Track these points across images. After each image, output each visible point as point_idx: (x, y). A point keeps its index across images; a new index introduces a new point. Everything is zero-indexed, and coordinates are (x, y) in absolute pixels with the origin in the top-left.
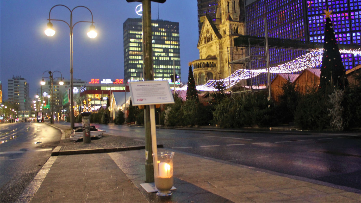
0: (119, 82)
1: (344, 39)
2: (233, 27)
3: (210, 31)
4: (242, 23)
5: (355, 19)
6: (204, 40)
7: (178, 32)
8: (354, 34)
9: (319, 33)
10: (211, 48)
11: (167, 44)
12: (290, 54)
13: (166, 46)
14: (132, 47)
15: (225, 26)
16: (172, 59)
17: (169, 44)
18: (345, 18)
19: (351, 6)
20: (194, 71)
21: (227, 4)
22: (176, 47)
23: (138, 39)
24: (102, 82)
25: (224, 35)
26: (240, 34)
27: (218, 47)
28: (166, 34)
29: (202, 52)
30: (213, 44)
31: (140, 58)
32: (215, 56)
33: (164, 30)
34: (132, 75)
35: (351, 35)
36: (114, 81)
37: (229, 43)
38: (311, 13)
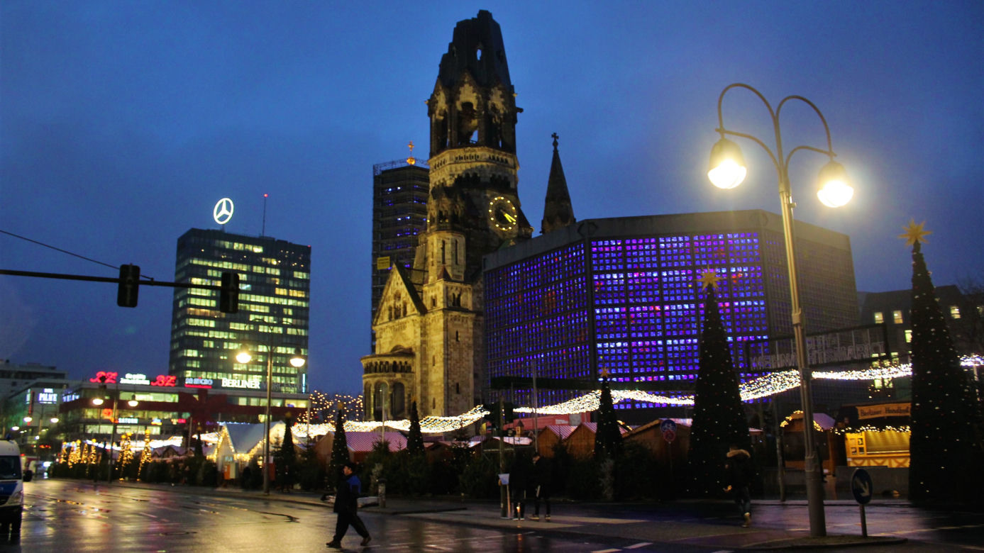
0: (165, 383)
1: (653, 350)
2: (451, 294)
3: (403, 295)
4: (469, 286)
5: (670, 317)
6: (387, 313)
7: (306, 270)
8: (669, 342)
9: (612, 336)
10: (404, 331)
11: (279, 296)
12: (563, 369)
13: (278, 301)
14: (196, 297)
15: (435, 290)
16: (290, 331)
17: (283, 297)
18: (655, 315)
19: (666, 295)
20: (365, 378)
21: (441, 246)
22: (299, 303)
23: (212, 278)
24: (123, 381)
25: (432, 308)
26: (465, 307)
27: (419, 331)
28: (278, 273)
29: (381, 337)
30: (407, 324)
31: (212, 324)
32: (411, 349)
33: (274, 262)
34: (189, 365)
35: (665, 342)
36: (153, 380)
37: (442, 326)
38: (600, 302)
